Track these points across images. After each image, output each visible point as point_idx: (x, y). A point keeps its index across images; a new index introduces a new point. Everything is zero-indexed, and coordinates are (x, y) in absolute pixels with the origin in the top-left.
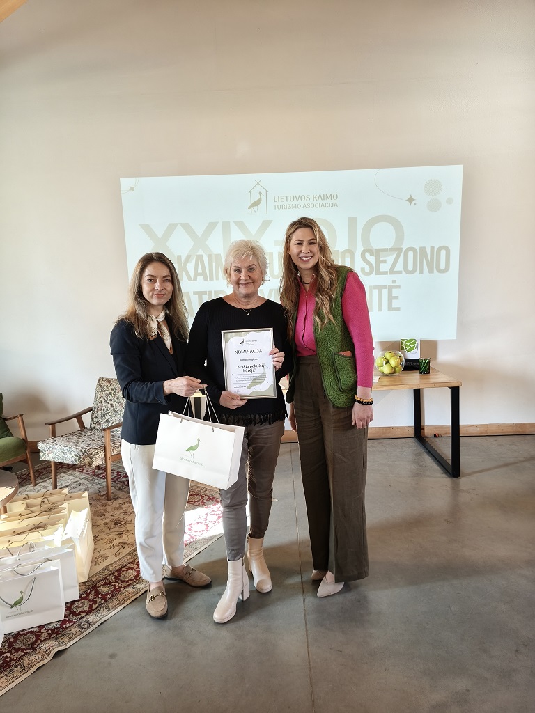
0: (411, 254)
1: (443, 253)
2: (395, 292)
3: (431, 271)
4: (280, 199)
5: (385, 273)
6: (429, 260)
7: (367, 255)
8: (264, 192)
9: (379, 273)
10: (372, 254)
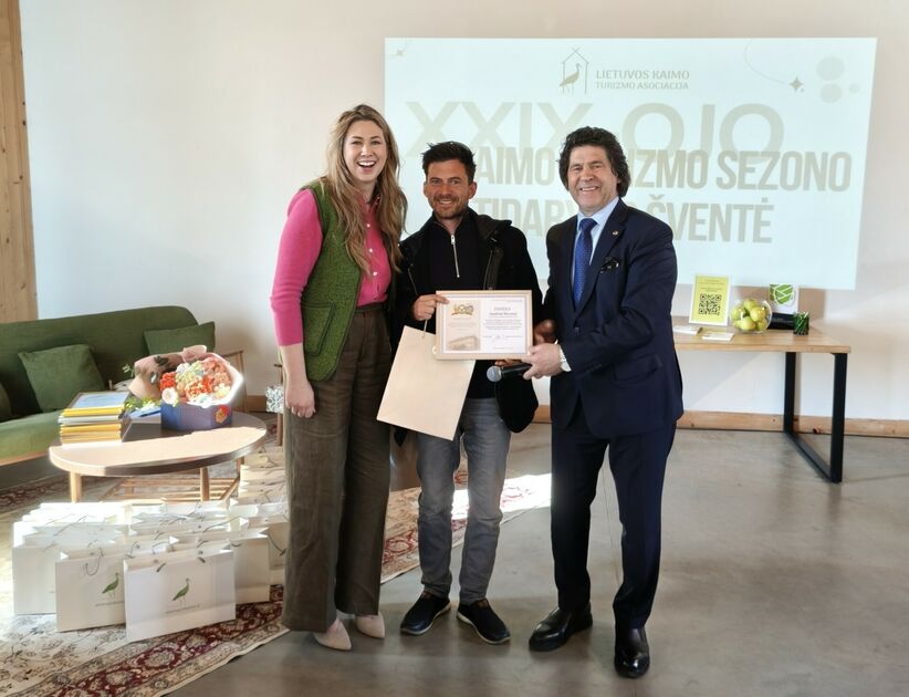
0: (792, 162)
1: (841, 162)
2: (765, 216)
3: (821, 187)
4: (606, 74)
5: (752, 187)
6: (819, 171)
7: (727, 160)
8: (583, 63)
9: (743, 186)
10: (734, 158)
